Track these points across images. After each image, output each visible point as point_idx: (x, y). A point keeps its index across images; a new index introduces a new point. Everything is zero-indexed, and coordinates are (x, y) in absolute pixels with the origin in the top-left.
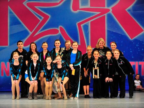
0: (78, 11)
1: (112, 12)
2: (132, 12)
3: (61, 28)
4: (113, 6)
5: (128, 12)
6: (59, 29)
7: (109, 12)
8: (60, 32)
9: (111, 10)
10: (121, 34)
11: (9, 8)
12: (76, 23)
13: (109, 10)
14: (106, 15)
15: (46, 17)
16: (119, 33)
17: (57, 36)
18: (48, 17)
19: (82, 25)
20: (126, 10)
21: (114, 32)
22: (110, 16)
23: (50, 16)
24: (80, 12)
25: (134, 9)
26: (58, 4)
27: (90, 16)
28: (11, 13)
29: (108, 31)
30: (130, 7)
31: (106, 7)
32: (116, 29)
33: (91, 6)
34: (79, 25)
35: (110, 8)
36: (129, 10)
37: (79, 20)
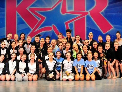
0: (66, 13)
1: (90, 14)
2: (104, 14)
3: (53, 26)
4: (90, 10)
5: (101, 14)
6: (52, 27)
7: (87, 15)
8: (52, 29)
9: (89, 13)
10: (96, 30)
11: (17, 12)
12: (64, 23)
13: (88, 13)
14: (85, 16)
15: (43, 18)
16: (95, 29)
17: (51, 32)
18: (44, 18)
19: (68, 24)
20: (100, 13)
21: (91, 28)
22: (88, 17)
23: (45, 17)
24: (67, 15)
25: (106, 12)
26: (51, 9)
27: (74, 17)
28: (18, 15)
29: (87, 28)
30: (103, 11)
31: (86, 11)
32: (93, 26)
33: (75, 10)
34: (67, 23)
35: (89, 11)
36: (102, 13)
37: (66, 21)
